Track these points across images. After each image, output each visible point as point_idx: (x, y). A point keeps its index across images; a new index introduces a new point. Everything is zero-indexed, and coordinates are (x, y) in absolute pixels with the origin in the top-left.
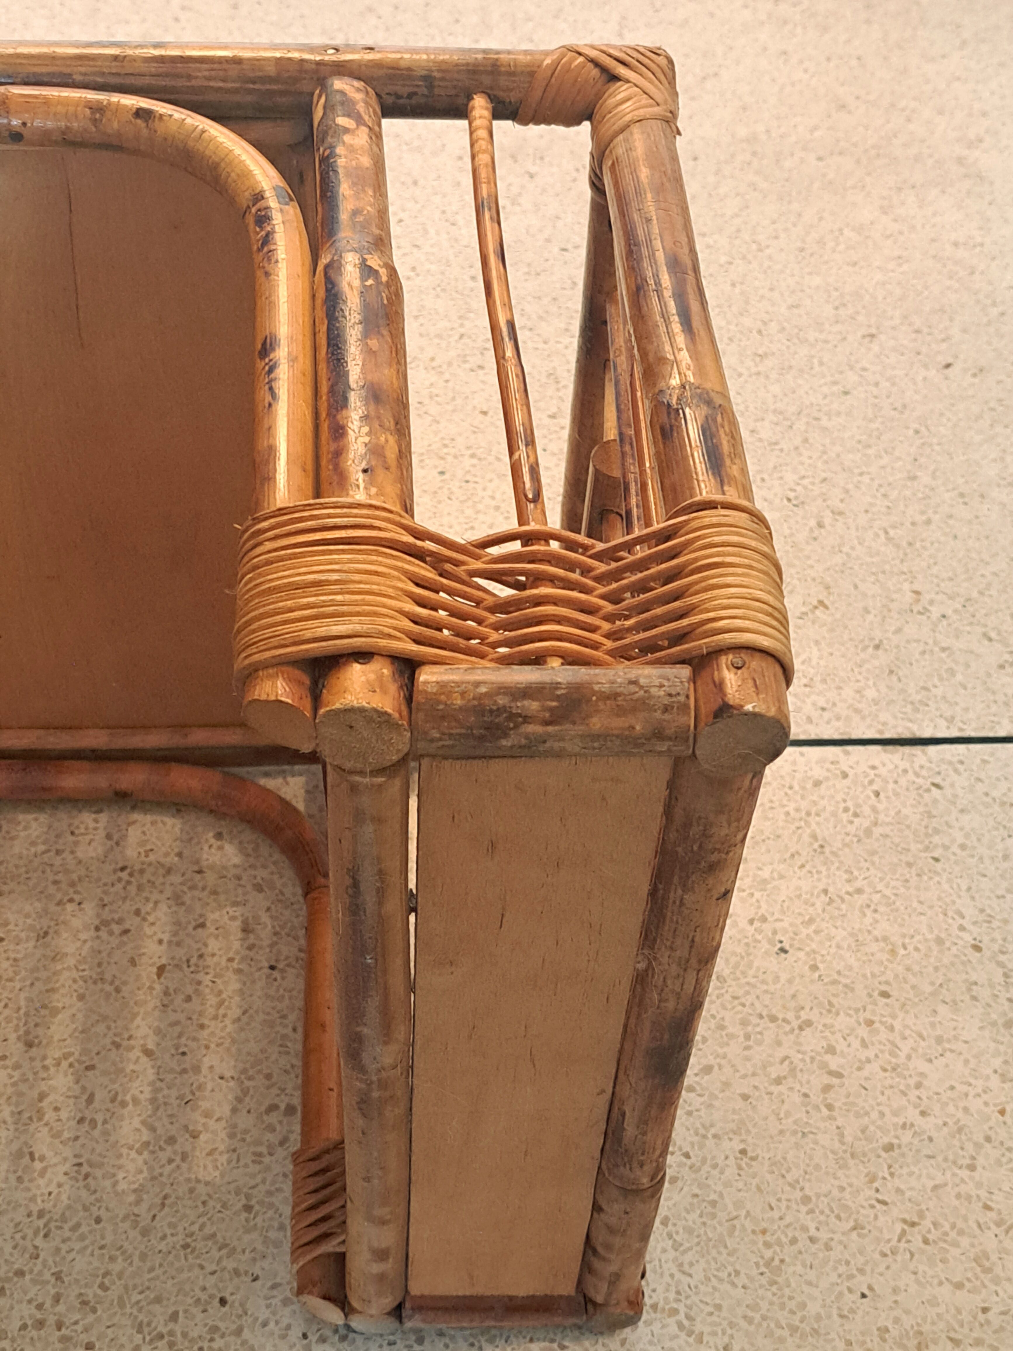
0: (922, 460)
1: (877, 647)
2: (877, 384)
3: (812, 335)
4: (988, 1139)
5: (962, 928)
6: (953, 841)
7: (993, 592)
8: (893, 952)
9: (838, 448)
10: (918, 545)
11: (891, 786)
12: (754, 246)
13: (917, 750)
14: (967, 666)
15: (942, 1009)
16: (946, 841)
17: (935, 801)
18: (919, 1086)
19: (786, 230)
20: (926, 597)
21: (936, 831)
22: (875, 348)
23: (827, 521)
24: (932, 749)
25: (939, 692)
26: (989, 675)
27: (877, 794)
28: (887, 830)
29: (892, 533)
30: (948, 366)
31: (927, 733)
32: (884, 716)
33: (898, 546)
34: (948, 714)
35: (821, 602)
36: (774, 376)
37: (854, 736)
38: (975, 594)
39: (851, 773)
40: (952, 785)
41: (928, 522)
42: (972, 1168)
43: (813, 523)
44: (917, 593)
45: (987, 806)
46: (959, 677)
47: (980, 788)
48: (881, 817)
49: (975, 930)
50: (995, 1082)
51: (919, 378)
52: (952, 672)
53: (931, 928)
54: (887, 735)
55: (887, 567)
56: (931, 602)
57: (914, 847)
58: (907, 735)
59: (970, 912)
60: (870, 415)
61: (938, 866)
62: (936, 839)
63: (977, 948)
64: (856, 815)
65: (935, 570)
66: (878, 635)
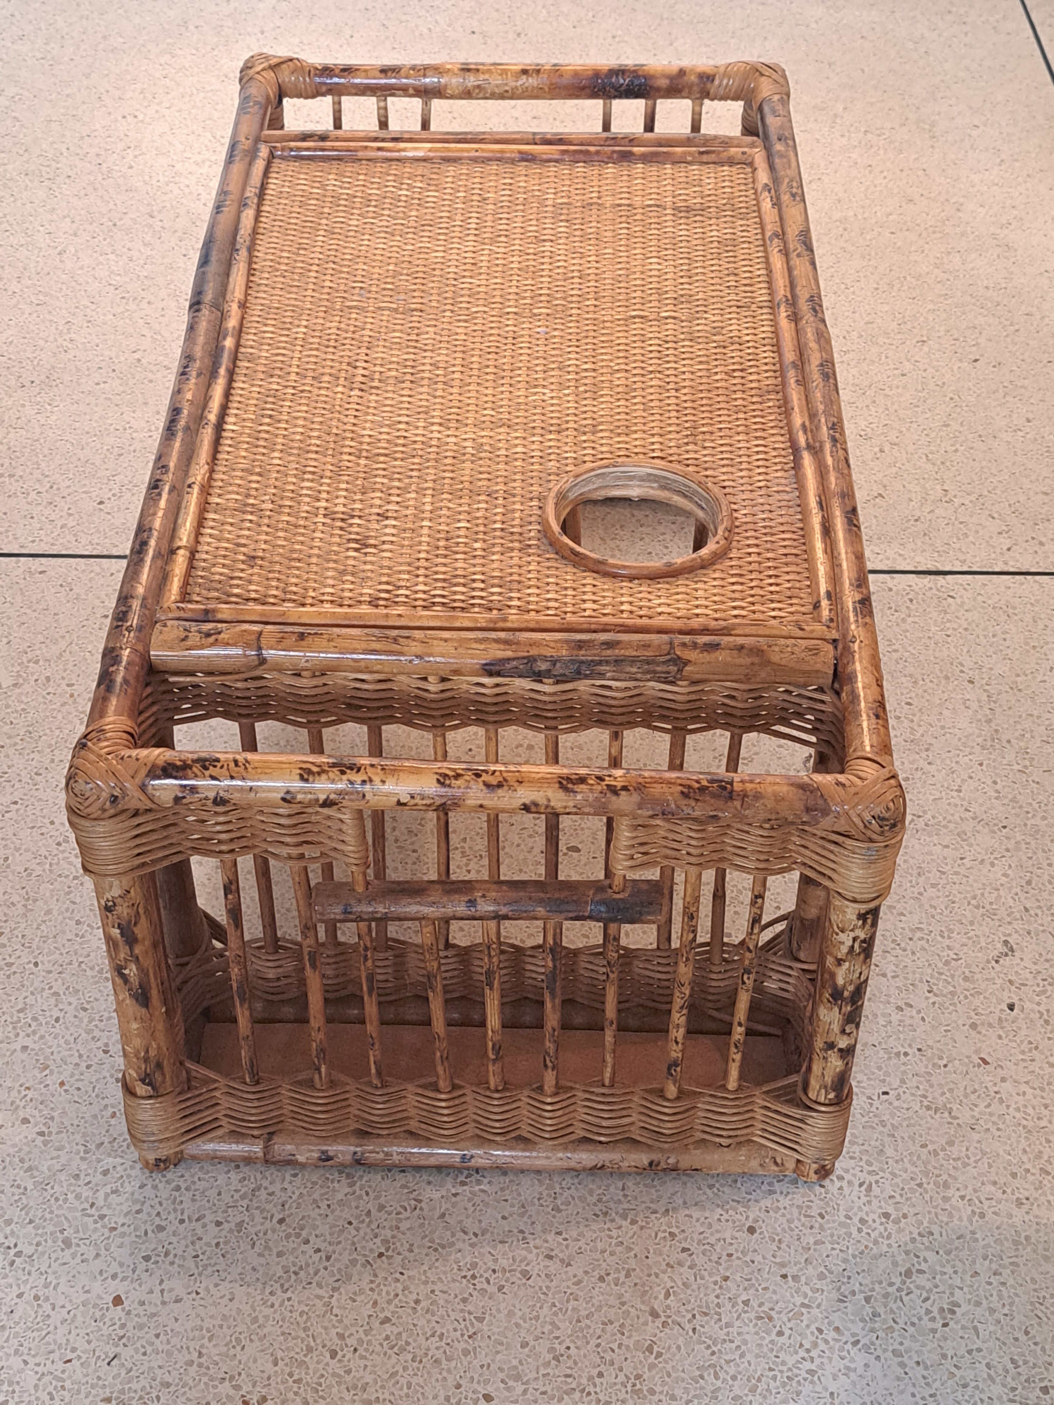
0: (954, 415)
1: (916, 520)
2: (925, 370)
3: (881, 340)
4: (971, 778)
5: (962, 671)
6: (960, 626)
7: (998, 492)
9: (896, 407)
10: (948, 464)
11: (920, 596)
13: (940, 578)
14: (977, 532)
15: (945, 712)
16: (955, 626)
17: (949, 605)
20: (951, 493)
21: (949, 621)
22: (926, 349)
23: (886, 449)
24: (950, 577)
25: (957, 546)
26: (991, 537)
27: (911, 600)
28: (917, 619)
29: (931, 456)
30: (976, 361)
31: (947, 568)
32: (919, 559)
33: (934, 464)
34: (963, 558)
35: (880, 495)
36: (852, 363)
37: (898, 568)
38: (985, 493)
39: (895, 589)
40: (962, 597)
41: (956, 451)
42: (960, 791)
43: (877, 449)
44: (945, 491)
45: (983, 608)
46: (971, 538)
47: (980, 598)
48: (913, 612)
49: (971, 673)
50: (977, 749)
51: (955, 368)
52: (966, 535)
53: (941, 672)
54: (921, 569)
55: (926, 476)
56: (955, 496)
57: (933, 629)
58: (933, 569)
59: (968, 663)
60: (920, 388)
61: (949, 639)
62: (948, 625)
63: (971, 682)
65: (958, 478)
66: (917, 513)
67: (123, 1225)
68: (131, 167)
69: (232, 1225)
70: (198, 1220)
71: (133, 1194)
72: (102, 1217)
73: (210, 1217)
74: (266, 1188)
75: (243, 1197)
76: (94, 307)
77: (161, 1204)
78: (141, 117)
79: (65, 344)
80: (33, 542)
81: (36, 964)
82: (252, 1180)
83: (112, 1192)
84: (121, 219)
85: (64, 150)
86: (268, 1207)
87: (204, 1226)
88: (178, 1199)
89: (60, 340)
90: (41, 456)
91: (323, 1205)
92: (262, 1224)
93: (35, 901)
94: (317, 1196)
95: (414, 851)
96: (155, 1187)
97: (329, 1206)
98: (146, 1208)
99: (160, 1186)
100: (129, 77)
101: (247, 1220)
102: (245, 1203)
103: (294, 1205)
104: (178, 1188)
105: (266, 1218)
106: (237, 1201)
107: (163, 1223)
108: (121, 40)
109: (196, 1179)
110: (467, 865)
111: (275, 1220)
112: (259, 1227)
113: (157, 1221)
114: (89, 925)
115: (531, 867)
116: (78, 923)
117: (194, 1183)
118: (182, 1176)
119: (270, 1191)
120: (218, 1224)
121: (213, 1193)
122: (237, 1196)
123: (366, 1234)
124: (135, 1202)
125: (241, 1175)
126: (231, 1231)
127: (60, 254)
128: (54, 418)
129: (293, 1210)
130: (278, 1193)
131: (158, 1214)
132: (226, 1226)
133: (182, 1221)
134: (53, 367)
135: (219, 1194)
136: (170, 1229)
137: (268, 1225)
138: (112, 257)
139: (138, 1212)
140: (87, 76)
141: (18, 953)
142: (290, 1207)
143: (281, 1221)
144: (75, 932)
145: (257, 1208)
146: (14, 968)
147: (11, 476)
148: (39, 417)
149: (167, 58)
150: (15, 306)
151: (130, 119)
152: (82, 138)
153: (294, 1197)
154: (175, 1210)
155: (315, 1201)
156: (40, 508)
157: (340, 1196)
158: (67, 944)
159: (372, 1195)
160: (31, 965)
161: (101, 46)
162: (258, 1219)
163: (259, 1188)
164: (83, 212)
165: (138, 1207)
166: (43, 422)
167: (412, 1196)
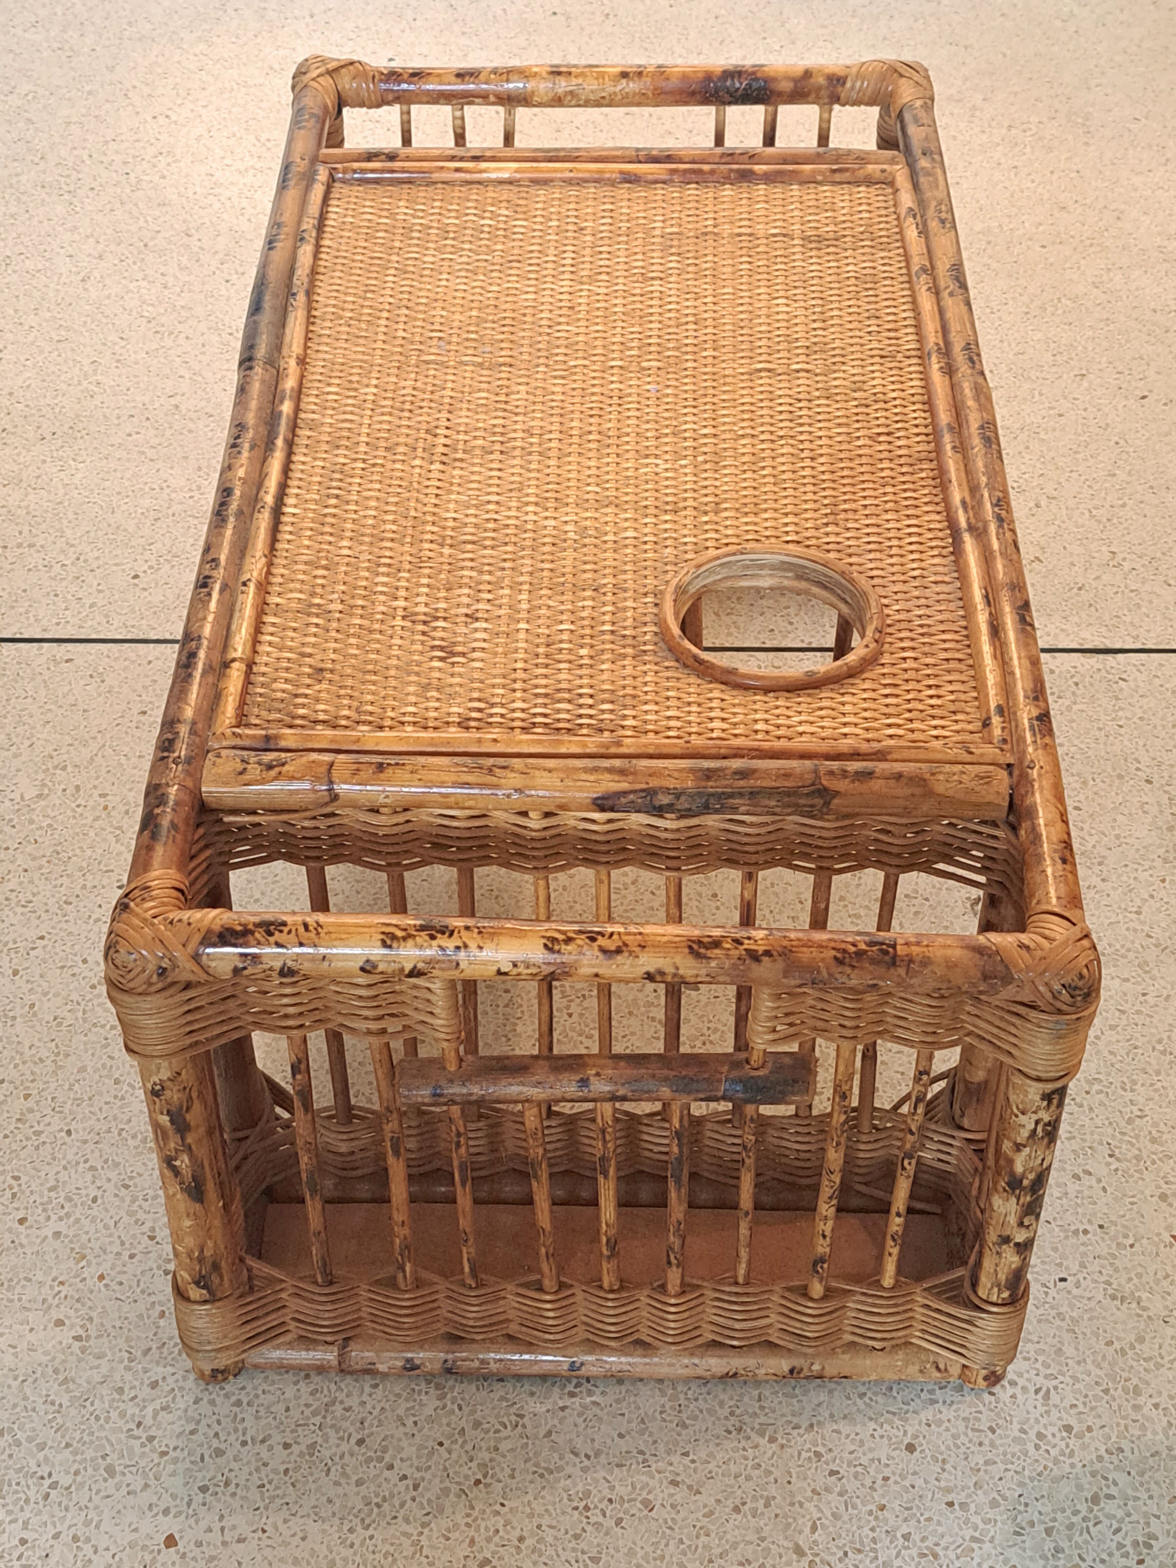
0: (1120, 463)
1: (1080, 589)
2: (1085, 410)
3: (1033, 374)
4: (1152, 897)
5: (1138, 769)
6: (1134, 715)
8: (1085, 783)
9: (1053, 453)
10: (1115, 521)
11: (1088, 679)
12: (988, 310)
13: (1109, 657)
14: (1151, 602)
15: (1120, 818)
16: (1129, 715)
17: (1121, 690)
18: (1100, 864)
19: (1014, 298)
20: (1119, 558)
21: (1121, 709)
22: (1085, 384)
23: (1043, 504)
24: (1120, 656)
25: (1128, 619)
26: (1167, 608)
29: (1094, 512)
30: (1144, 397)
31: (1118, 646)
32: (1084, 634)
33: (1099, 522)
34: (1135, 633)
35: (1037, 558)
38: (1159, 555)
39: (1057, 671)
40: (1135, 680)
41: (1124, 505)
42: (1139, 913)
44: (1113, 553)
45: (1161, 693)
46: (1144, 610)
47: (1157, 682)
48: (1079, 700)
49: (1148, 770)
50: (1159, 862)
51: (1120, 407)
52: (1139, 606)
53: (1114, 769)
54: (1086, 646)
55: (1090, 536)
56: (1124, 559)
57: (1103, 718)
58: (1102, 647)
59: (1145, 759)
60: (1080, 431)
61: (1122, 731)
62: (1120, 713)
63: (1149, 782)
64: (1059, 697)
65: (1127, 538)
66: (1081, 580)
67: (175, 1449)
68: (164, 177)
69: (303, 1447)
70: (263, 1441)
71: (186, 1411)
72: (151, 1439)
73: (277, 1438)
74: (342, 1402)
75: (315, 1414)
76: (123, 343)
77: (219, 1422)
78: (174, 117)
79: (92, 387)
80: (58, 624)
81: (69, 1133)
82: (326, 1391)
83: (163, 1409)
84: (152, 239)
85: (86, 158)
86: (345, 1424)
87: (270, 1449)
88: (239, 1416)
89: (85, 383)
90: (65, 522)
91: (409, 1422)
92: (338, 1446)
93: (67, 1055)
94: (401, 1411)
95: (507, 991)
96: (212, 1403)
97: (415, 1423)
98: (202, 1428)
99: (219, 1401)
100: (159, 70)
101: (320, 1441)
102: (318, 1420)
103: (376, 1423)
104: (238, 1403)
105: (341, 1439)
106: (308, 1418)
107: (222, 1446)
108: (149, 26)
109: (260, 1392)
110: (568, 1007)
111: (353, 1441)
112: (334, 1449)
113: (215, 1443)
114: (129, 1084)
115: (643, 1009)
116: (117, 1082)
117: (257, 1396)
118: (243, 1388)
119: (347, 1405)
120: (287, 1446)
121: (279, 1408)
122: (307, 1412)
123: (460, 1457)
124: (189, 1420)
125: (312, 1387)
126: (301, 1454)
127: (83, 280)
128: (79, 476)
129: (374, 1429)
130: (356, 1409)
131: (216, 1435)
132: (296, 1449)
133: (244, 1443)
134: (78, 416)
135: (288, 1409)
136: (230, 1454)
137: (344, 1447)
138: (144, 284)
139: (192, 1432)
140: (111, 69)
141: (47, 1119)
142: (372, 1425)
143: (360, 1442)
144: (113, 1093)
145: (332, 1426)
146: (43, 1138)
147: (31, 546)
148: (62, 475)
149: (202, 47)
150: (33, 343)
151: (161, 120)
152: (106, 143)
153: (375, 1413)
154: (236, 1430)
155: (399, 1418)
156: (64, 584)
157: (429, 1411)
158: (105, 1107)
159: (466, 1410)
160: (63, 1134)
161: (127, 34)
162: (333, 1440)
163: (333, 1403)
164: (108, 231)
165: (192, 1426)
166: (66, 481)
167: (513, 1410)
